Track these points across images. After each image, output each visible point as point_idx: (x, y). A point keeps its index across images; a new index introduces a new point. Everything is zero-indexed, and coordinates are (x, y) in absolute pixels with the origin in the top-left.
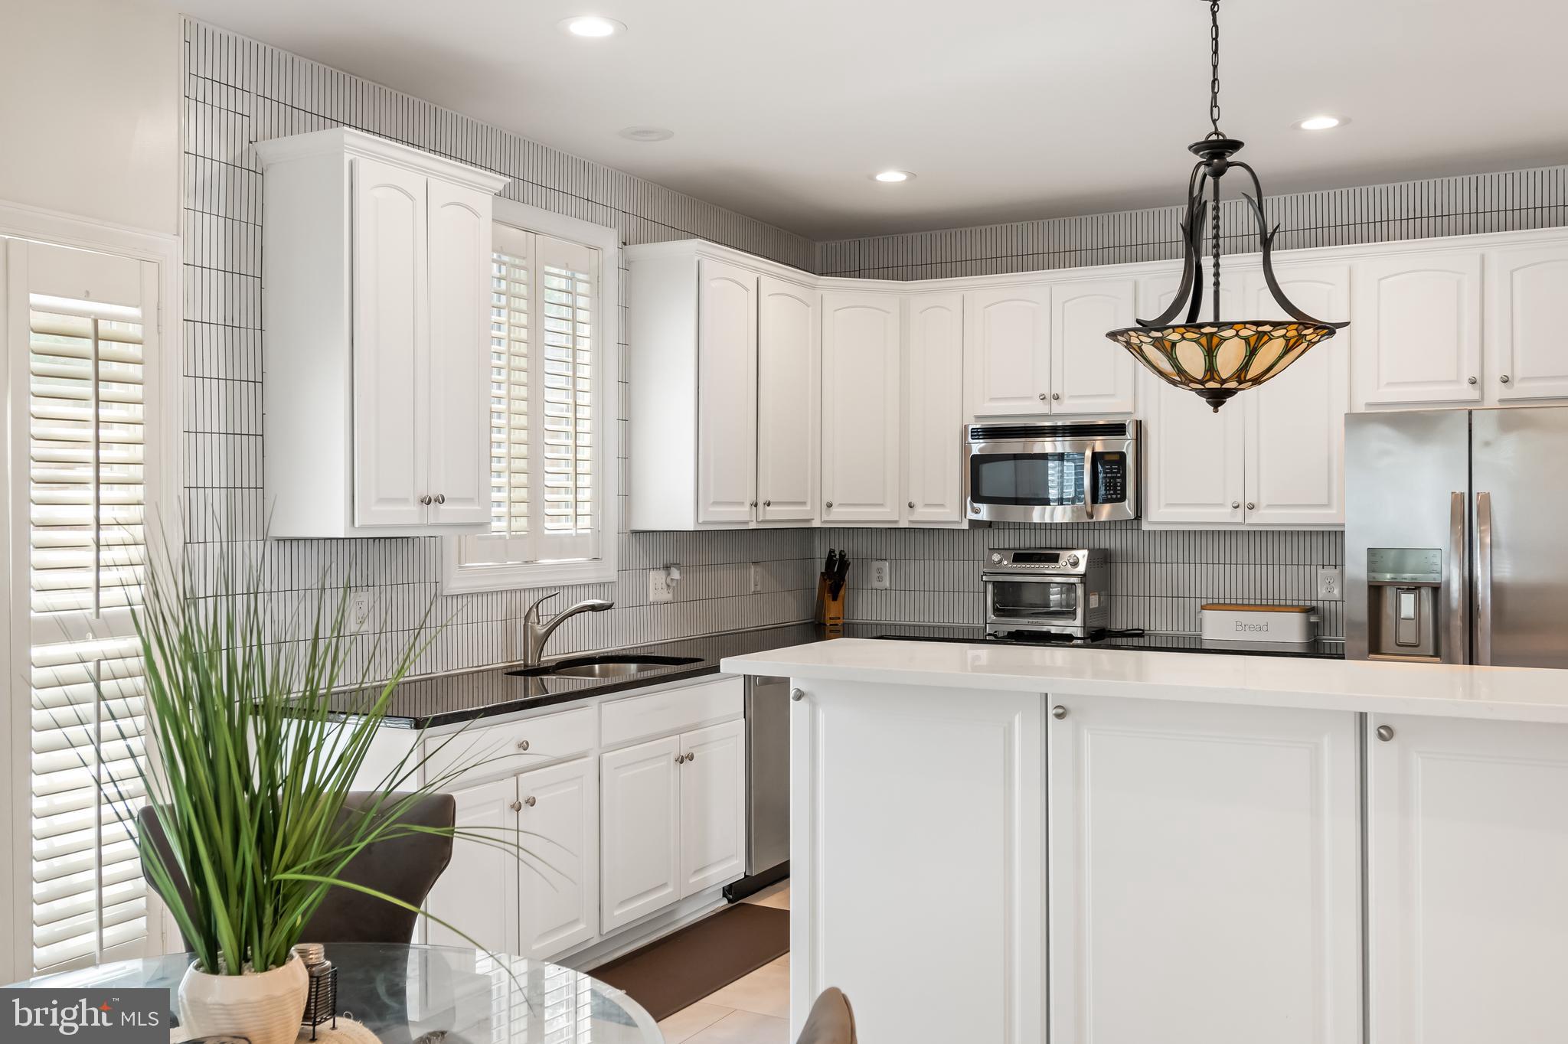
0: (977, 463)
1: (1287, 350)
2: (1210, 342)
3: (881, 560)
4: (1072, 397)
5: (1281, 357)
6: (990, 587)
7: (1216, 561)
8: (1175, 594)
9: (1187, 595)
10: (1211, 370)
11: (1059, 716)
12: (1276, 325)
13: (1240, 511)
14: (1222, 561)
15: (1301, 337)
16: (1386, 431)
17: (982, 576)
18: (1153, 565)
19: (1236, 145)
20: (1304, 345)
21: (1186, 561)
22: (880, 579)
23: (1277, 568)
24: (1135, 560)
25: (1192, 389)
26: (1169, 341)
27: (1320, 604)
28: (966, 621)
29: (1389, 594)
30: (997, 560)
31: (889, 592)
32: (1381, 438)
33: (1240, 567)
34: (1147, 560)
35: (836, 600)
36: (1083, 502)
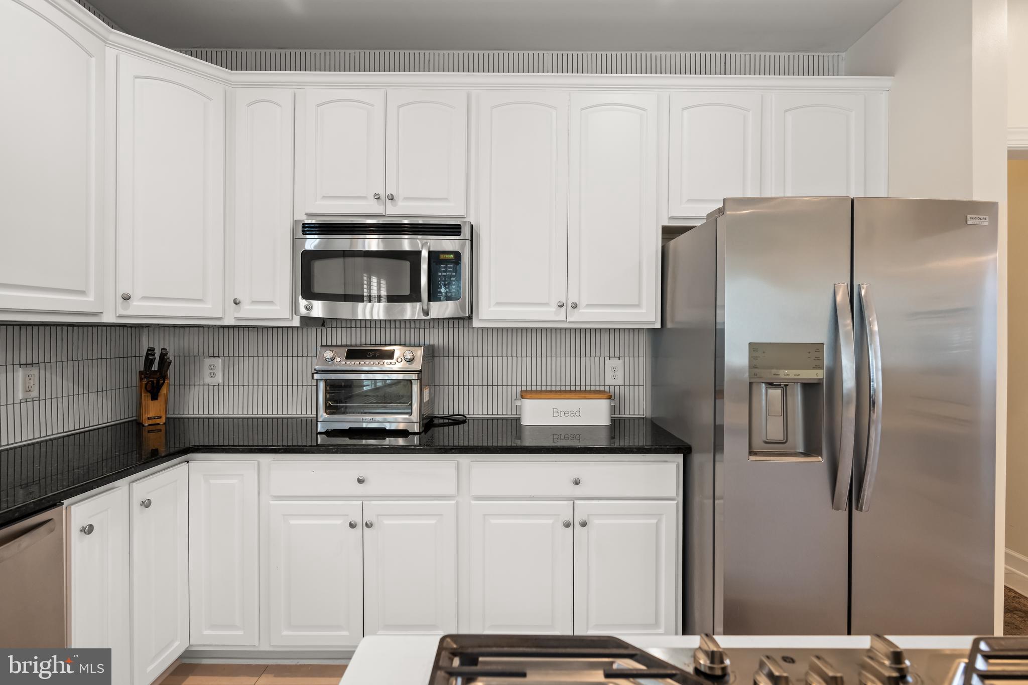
0: (309, 258)
3: (214, 357)
4: (406, 199)
6: (322, 385)
7: (524, 355)
8: (490, 383)
9: (500, 384)
13: (564, 309)
14: (529, 355)
17: (313, 374)
18: (471, 359)
22: (212, 375)
24: (457, 355)
27: (607, 389)
28: (299, 412)
30: (328, 357)
31: (221, 387)
33: (544, 359)
34: (466, 354)
35: (157, 399)
36: (419, 299)
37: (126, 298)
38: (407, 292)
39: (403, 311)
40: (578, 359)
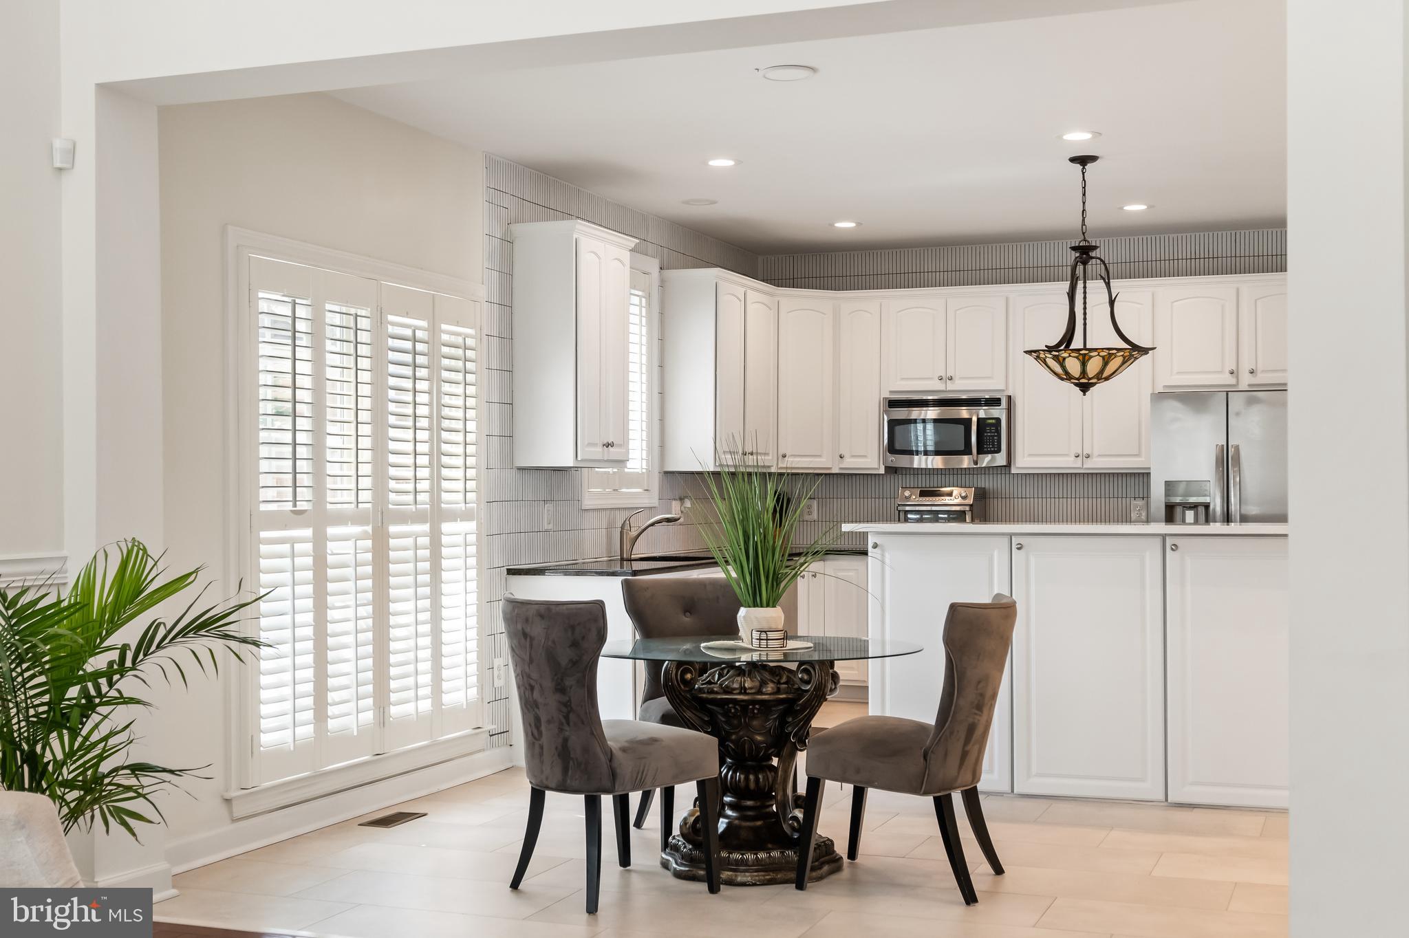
0: (891, 426)
1: (1123, 363)
2: (1084, 358)
3: (812, 499)
4: (961, 378)
5: (1120, 367)
10: (1084, 373)
11: (1019, 549)
12: (1119, 350)
13: (1080, 459)
15: (1131, 356)
16: (1175, 404)
17: (897, 507)
19: (1095, 248)
20: (1133, 360)
21: (1040, 496)
22: (810, 513)
23: (1103, 500)
24: (1003, 496)
25: (1072, 383)
26: (1062, 357)
29: (1179, 510)
30: (907, 495)
31: (817, 523)
32: (1173, 408)
36: (970, 453)
37: (784, 456)
38: (962, 448)
39: (961, 462)
40: (1107, 500)
